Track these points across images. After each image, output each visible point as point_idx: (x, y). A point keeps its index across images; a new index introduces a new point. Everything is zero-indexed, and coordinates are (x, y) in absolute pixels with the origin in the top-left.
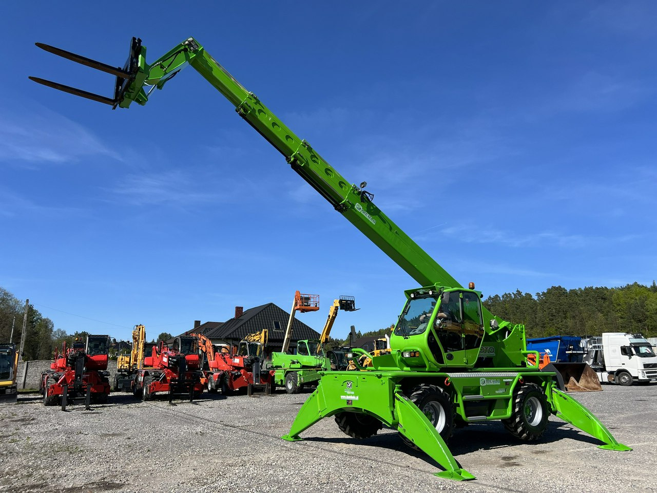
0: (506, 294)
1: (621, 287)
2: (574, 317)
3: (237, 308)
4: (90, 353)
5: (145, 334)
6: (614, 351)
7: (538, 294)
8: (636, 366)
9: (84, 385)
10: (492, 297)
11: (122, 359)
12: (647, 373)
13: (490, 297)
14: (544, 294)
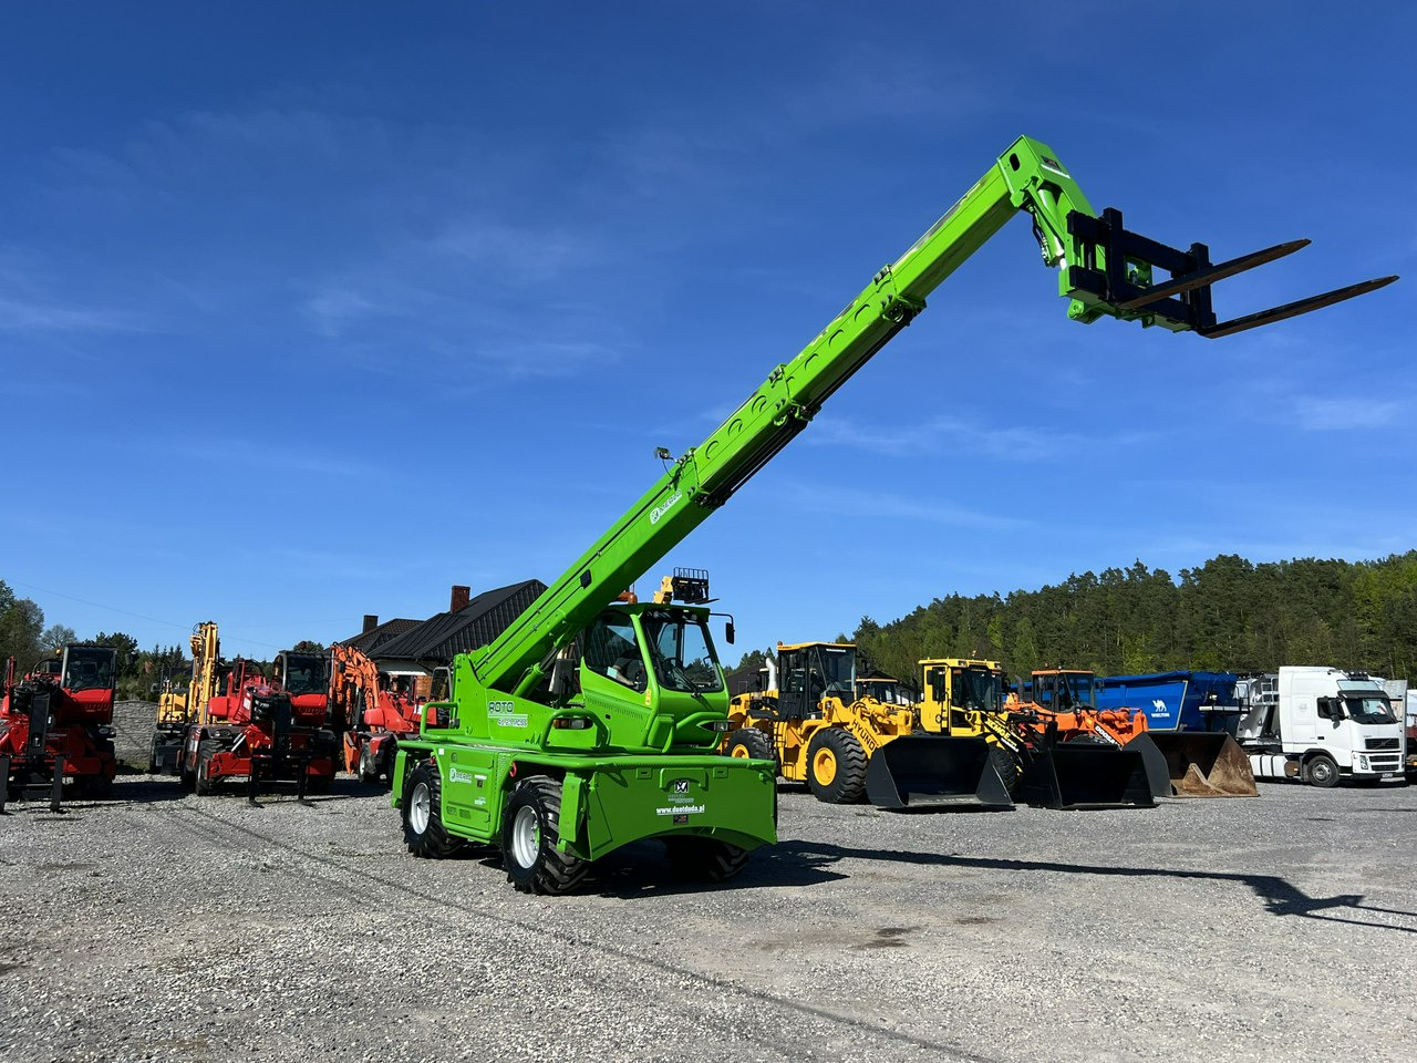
0: (1109, 571)
1: (1379, 560)
2: (1261, 627)
3: (456, 589)
4: (72, 684)
5: (218, 644)
6: (1303, 708)
7: (1184, 573)
8: (1347, 744)
9: (49, 758)
10: (1077, 576)
11: (167, 700)
12: (1372, 759)
13: (1072, 576)
14: (1197, 571)
